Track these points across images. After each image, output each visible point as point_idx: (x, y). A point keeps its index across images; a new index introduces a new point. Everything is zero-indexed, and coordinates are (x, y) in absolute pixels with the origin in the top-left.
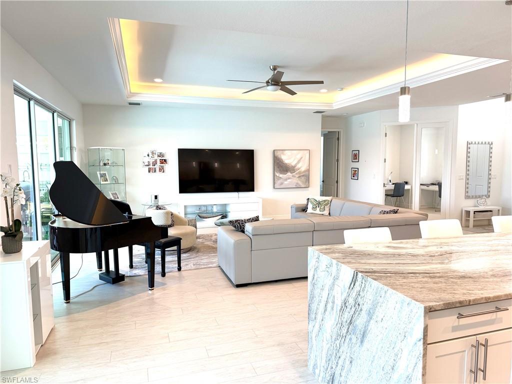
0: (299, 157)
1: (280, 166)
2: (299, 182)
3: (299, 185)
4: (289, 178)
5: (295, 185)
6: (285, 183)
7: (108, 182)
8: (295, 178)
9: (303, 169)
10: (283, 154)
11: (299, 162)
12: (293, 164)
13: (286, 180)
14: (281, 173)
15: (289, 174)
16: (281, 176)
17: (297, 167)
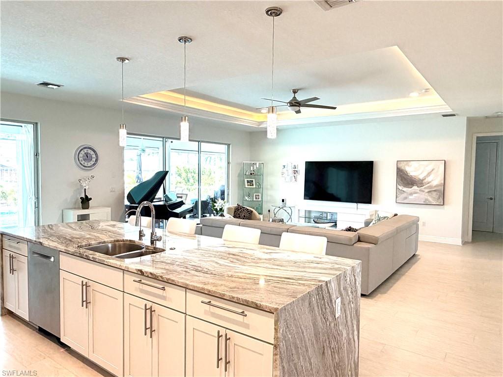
0: (429, 169)
1: (404, 179)
2: (430, 199)
3: (429, 202)
4: (416, 193)
5: (423, 201)
6: (410, 197)
7: (254, 186)
8: (423, 193)
9: (435, 183)
10: (408, 166)
11: (429, 174)
12: (421, 177)
13: (411, 194)
14: (405, 187)
15: (415, 187)
16: (405, 189)
17: (425, 181)
